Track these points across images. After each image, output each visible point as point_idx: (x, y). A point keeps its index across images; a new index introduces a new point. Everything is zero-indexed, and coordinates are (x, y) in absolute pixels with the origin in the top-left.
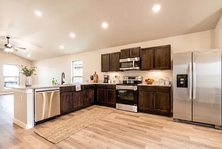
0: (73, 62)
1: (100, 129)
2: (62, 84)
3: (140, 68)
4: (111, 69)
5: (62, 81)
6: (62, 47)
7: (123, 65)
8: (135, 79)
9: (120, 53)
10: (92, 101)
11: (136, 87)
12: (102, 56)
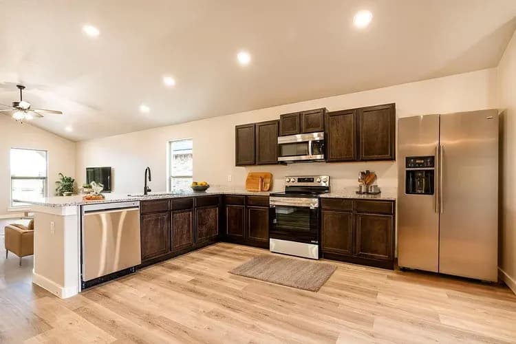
0: (170, 143)
2: (146, 193)
3: (325, 157)
4: (257, 161)
5: (145, 188)
6: (145, 109)
7: (285, 150)
8: (313, 182)
9: (279, 122)
10: (216, 233)
11: (316, 200)
12: (238, 128)
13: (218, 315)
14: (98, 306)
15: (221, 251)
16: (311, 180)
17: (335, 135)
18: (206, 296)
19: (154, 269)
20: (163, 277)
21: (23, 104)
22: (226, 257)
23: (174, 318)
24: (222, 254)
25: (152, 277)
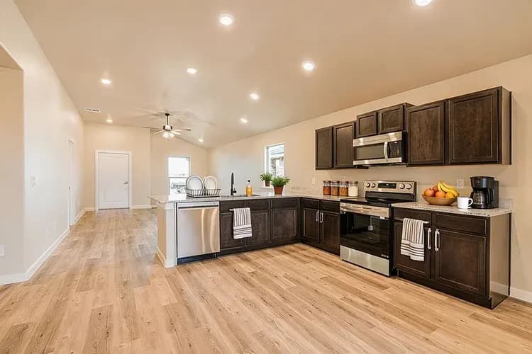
0: (268, 148)
1: (273, 293)
2: (232, 194)
3: (405, 160)
4: (335, 165)
5: (232, 190)
6: (244, 121)
7: (360, 153)
8: (395, 188)
9: (355, 123)
10: (293, 234)
11: (387, 210)
12: (318, 132)
13: (252, 305)
14: (181, 278)
15: (294, 251)
16: (393, 186)
17: (416, 133)
18: (253, 286)
19: (231, 258)
20: (233, 265)
21: (168, 127)
22: (296, 258)
23: (220, 298)
24: (293, 254)
25: (225, 264)
